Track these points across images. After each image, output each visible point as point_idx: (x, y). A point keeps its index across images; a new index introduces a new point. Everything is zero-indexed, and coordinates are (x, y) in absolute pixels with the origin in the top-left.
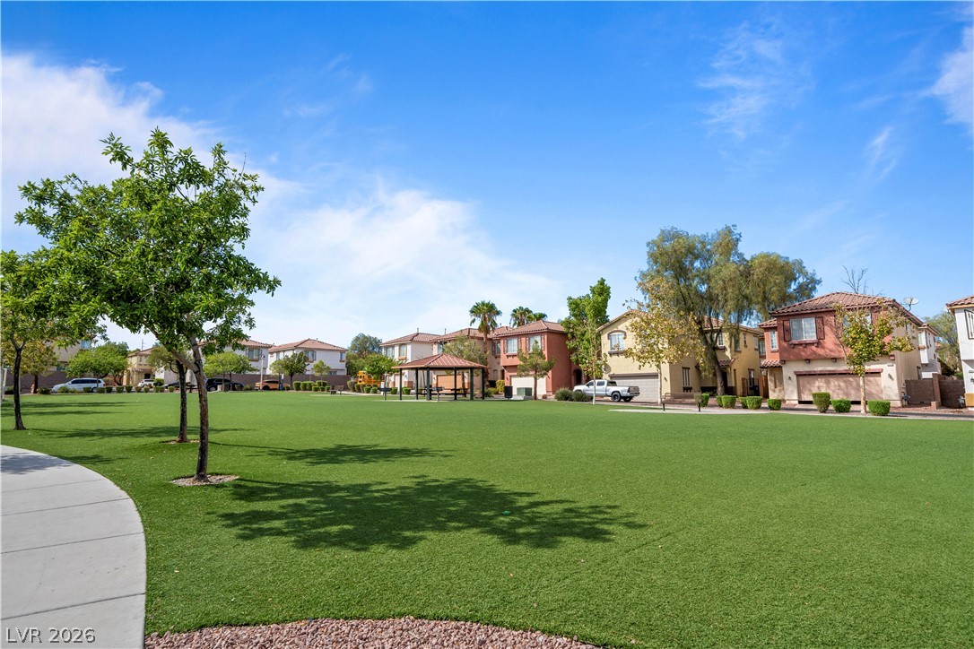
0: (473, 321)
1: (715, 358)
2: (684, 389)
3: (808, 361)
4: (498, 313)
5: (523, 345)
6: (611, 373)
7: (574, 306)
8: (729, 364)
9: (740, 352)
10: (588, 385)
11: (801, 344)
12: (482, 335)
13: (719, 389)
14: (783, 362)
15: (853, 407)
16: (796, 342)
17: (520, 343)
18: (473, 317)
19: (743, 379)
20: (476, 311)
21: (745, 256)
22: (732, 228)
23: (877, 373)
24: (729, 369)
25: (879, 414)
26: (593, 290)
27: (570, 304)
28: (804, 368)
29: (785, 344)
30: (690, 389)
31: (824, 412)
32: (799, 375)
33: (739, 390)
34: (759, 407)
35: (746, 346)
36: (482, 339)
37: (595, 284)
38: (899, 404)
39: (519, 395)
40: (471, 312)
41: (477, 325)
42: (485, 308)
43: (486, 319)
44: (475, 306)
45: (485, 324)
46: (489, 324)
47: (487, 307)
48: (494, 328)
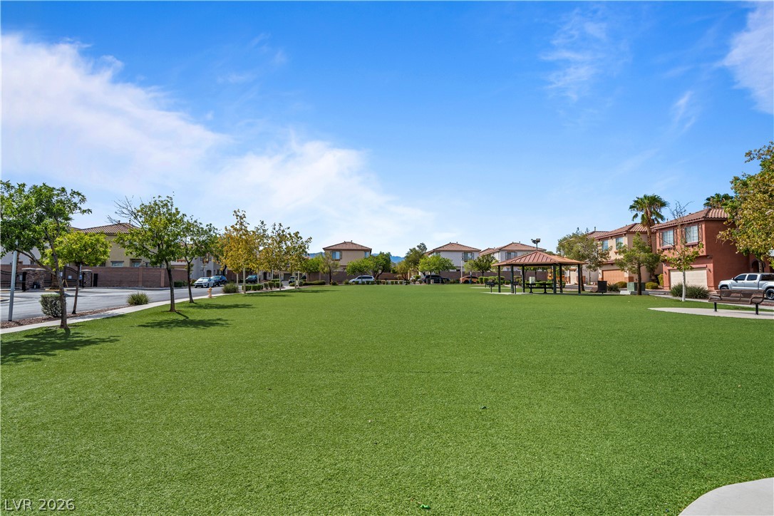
0: (635, 216)
4: (663, 204)
5: (680, 237)
10: (736, 280)
12: (646, 229)
17: (675, 234)
20: (637, 205)
36: (646, 233)
39: (630, 289)
40: (632, 207)
41: (639, 220)
42: (646, 201)
43: (649, 213)
44: (635, 201)
45: (648, 218)
46: (653, 217)
47: (648, 200)
48: (660, 220)
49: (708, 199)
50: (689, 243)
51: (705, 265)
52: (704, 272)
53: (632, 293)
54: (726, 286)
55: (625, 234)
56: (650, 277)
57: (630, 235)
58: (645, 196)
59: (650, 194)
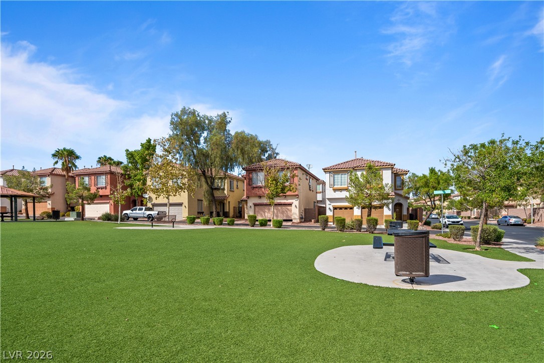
0: (56, 162)
1: (212, 195)
2: (198, 213)
3: (260, 197)
4: (78, 157)
5: (93, 181)
6: (153, 202)
7: (130, 156)
8: (225, 198)
9: (233, 191)
10: (132, 210)
11: (257, 187)
12: (64, 173)
13: (214, 213)
14: (248, 197)
15: (269, 223)
16: (254, 185)
17: (90, 180)
18: (56, 160)
19: (234, 207)
20: (58, 154)
21: (231, 132)
22: (227, 114)
23: (290, 205)
24: (225, 201)
25: (277, 227)
26: (142, 145)
27: (127, 155)
28: (258, 201)
29: (249, 187)
30: (203, 213)
31: (253, 226)
32: (255, 205)
33: (231, 214)
34: (221, 224)
35: (237, 188)
36: (65, 176)
37: (144, 141)
38: (298, 221)
39: (72, 217)
40: (54, 155)
41: (59, 165)
42: (66, 153)
43: (67, 161)
44: (57, 151)
45: (66, 165)
46: (70, 165)
47: (67, 152)
48: (74, 168)
49: (100, 158)
50: (99, 186)
51: (108, 201)
52: (108, 205)
53: (75, 219)
54: (127, 214)
55: (49, 175)
56: (67, 208)
57: (53, 177)
58: (64, 149)
59: (68, 148)
